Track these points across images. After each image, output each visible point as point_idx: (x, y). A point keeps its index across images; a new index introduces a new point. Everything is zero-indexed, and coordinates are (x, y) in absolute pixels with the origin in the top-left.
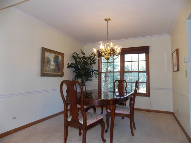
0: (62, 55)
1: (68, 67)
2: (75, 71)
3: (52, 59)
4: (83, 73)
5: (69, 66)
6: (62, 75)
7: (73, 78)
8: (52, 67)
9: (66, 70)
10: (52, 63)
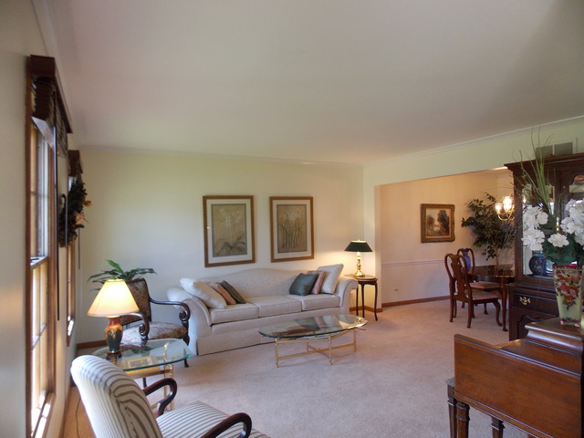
0: (452, 207)
1: (463, 225)
2: (475, 232)
3: (436, 217)
4: (489, 236)
5: (465, 224)
6: (452, 240)
7: (472, 243)
8: (436, 229)
9: (459, 230)
10: (436, 223)
